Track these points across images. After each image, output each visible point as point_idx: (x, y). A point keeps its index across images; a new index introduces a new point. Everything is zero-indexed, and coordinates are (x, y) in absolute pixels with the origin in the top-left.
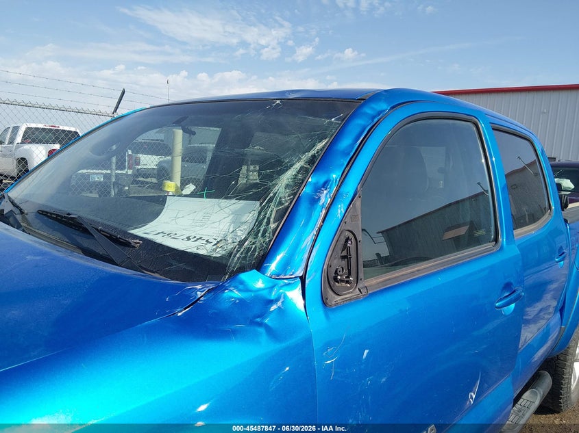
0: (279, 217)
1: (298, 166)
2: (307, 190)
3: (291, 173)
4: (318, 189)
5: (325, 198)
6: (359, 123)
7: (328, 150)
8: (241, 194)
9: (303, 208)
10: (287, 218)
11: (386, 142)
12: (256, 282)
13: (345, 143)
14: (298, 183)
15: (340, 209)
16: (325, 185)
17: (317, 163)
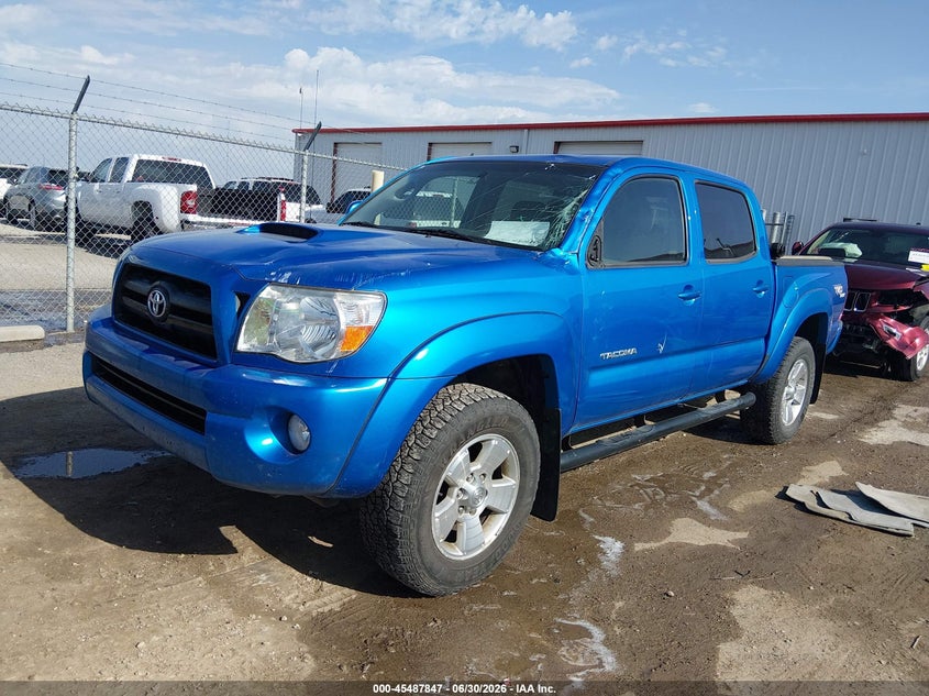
0: (566, 228)
1: (573, 204)
2: (579, 215)
3: (570, 206)
4: (584, 215)
5: (587, 219)
6: (604, 181)
7: (588, 196)
8: (540, 218)
9: (577, 223)
10: (569, 228)
11: (617, 192)
12: (559, 252)
13: (597, 192)
14: (574, 213)
15: (594, 225)
16: (587, 213)
17: (582, 202)
